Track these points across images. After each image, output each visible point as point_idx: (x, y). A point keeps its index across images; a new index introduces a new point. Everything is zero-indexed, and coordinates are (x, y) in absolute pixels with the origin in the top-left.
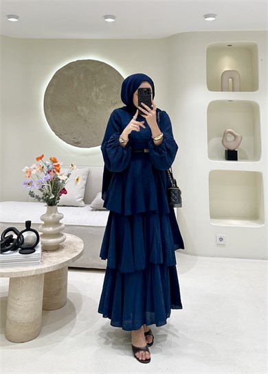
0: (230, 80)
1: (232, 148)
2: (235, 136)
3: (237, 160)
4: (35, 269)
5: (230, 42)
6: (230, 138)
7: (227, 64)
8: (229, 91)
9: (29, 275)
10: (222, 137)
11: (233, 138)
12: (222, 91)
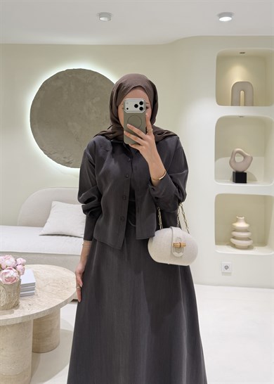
0: (242, 92)
1: (240, 170)
2: (245, 157)
5: (242, 49)
6: (239, 159)
7: (237, 74)
8: (240, 105)
9: (14, 323)
10: (230, 158)
11: (243, 158)
12: (232, 105)
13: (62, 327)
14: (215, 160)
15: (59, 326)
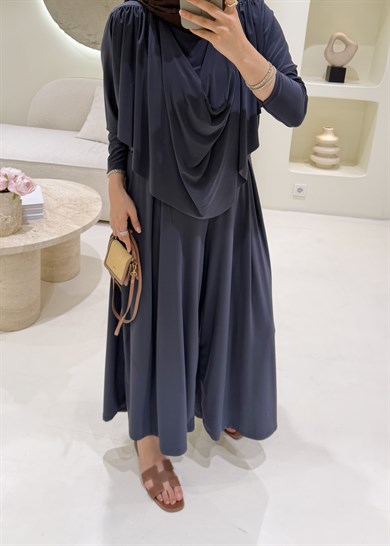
1: (338, 64)
2: (347, 44)
3: (342, 81)
4: (22, 244)
6: (339, 47)
10: (326, 46)
11: (344, 46)
14: (306, 46)
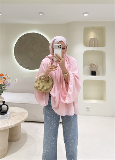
0: (93, 42)
2: (95, 65)
5: (94, 26)
7: (92, 35)
8: (92, 46)
9: (1, 130)
10: (90, 66)
11: (94, 66)
12: (90, 46)
13: (21, 132)
14: (84, 67)
15: (20, 131)
